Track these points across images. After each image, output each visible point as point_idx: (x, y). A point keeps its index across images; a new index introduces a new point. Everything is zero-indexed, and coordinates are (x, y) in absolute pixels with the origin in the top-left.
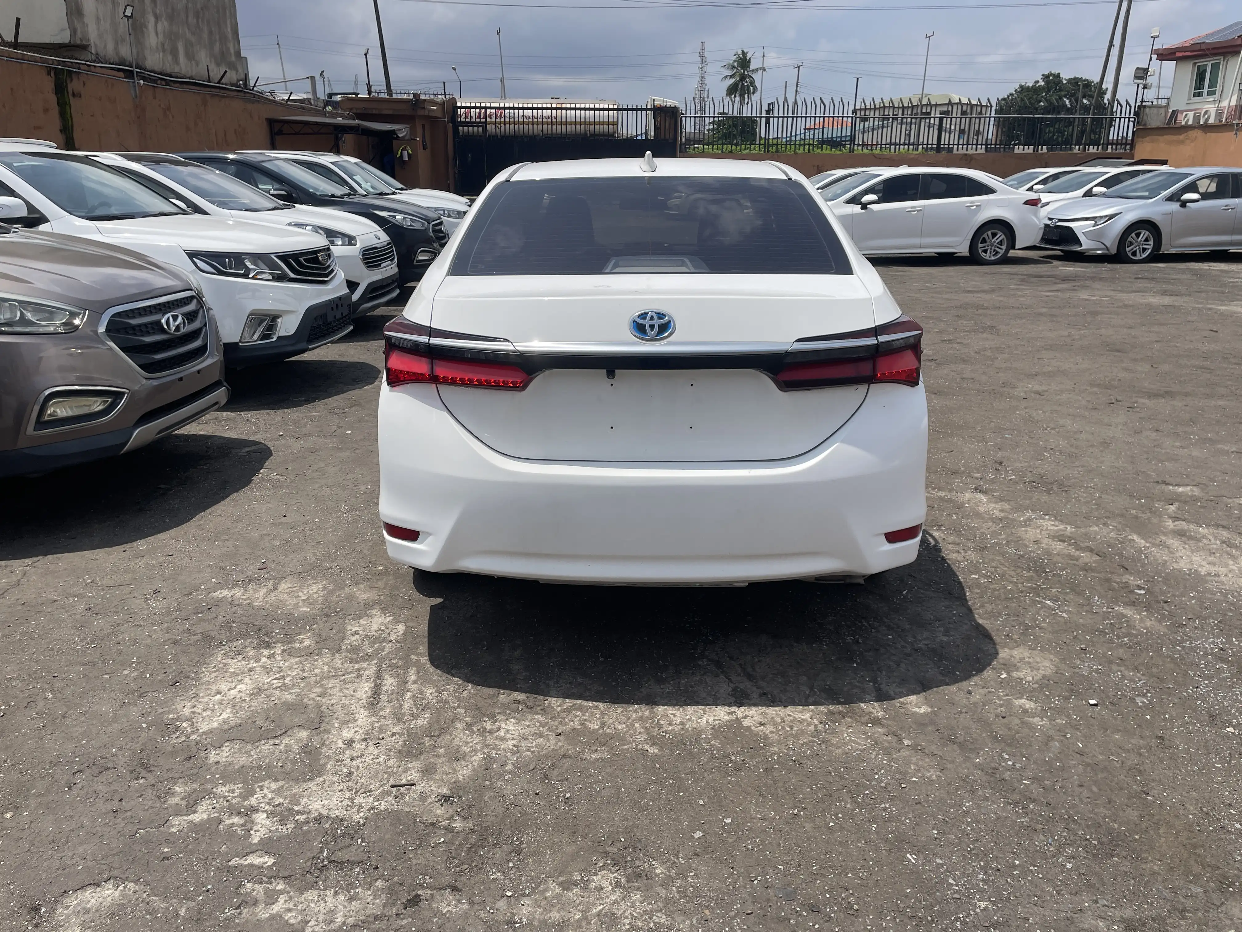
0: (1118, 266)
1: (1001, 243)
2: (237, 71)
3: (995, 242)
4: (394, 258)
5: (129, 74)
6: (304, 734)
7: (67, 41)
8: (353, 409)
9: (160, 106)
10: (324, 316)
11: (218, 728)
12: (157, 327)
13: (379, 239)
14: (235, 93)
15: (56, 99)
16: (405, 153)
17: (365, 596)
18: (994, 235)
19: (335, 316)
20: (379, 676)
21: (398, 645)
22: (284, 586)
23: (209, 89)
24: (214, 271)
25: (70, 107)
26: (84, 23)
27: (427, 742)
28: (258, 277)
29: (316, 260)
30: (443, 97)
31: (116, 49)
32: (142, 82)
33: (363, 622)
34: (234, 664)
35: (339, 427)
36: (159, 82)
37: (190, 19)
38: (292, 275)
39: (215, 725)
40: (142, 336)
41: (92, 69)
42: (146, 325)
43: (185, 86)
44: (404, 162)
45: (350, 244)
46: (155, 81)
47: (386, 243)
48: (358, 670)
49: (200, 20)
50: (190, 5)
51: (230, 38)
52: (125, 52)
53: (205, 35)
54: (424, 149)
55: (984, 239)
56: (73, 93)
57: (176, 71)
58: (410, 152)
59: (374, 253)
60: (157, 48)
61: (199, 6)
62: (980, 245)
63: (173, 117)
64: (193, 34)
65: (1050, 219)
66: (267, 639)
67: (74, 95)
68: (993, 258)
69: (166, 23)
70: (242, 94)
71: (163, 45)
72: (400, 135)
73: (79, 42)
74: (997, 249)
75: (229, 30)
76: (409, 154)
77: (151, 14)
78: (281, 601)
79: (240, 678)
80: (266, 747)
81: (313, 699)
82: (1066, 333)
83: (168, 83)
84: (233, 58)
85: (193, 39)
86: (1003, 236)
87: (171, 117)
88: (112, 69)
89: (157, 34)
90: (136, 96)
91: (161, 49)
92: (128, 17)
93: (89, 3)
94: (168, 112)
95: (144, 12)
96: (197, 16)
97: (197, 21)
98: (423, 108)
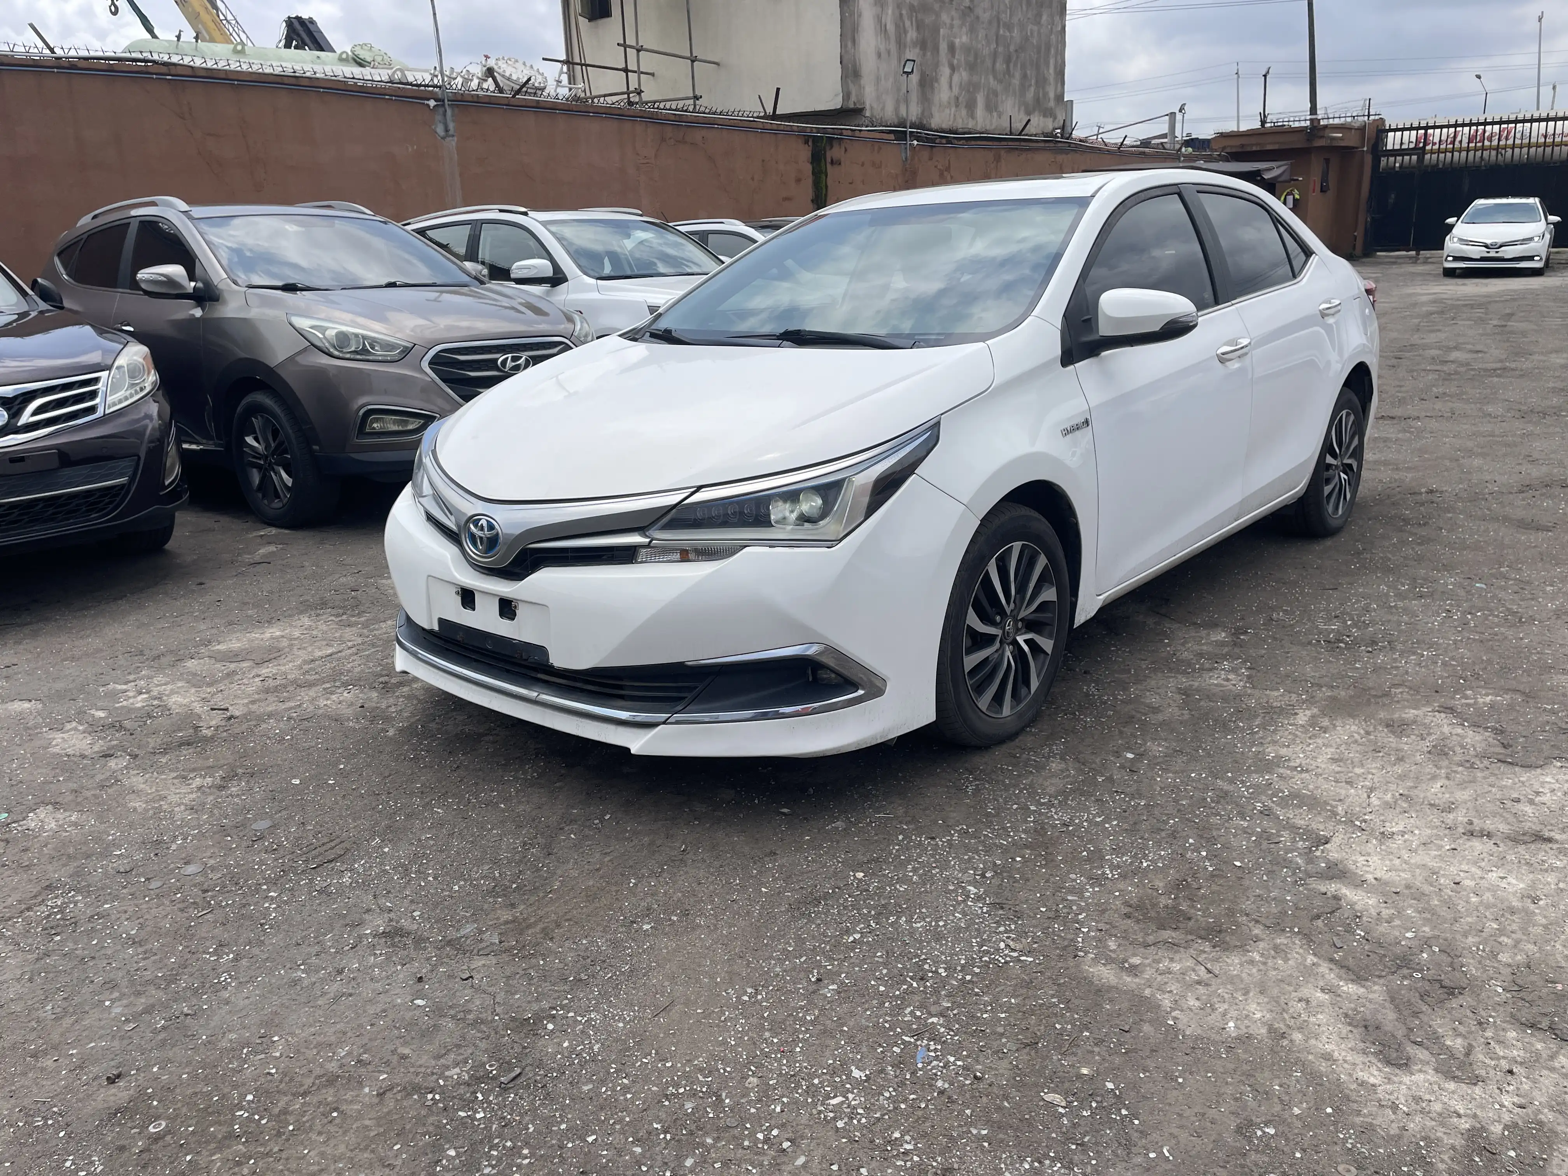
2: (1055, 118)
5: (901, 136)
7: (839, 107)
9: (936, 166)
14: (1042, 145)
15: (811, 168)
23: (1005, 143)
25: (826, 177)
26: (860, 86)
31: (897, 109)
32: (915, 142)
36: (938, 141)
37: (998, 65)
41: (857, 134)
43: (973, 143)
46: (933, 141)
49: (1011, 65)
50: (1001, 49)
51: (1052, 80)
52: (913, 112)
53: (1016, 81)
54: (1323, 190)
56: (832, 160)
57: (970, 127)
58: (1297, 197)
60: (949, 103)
61: (1012, 48)
64: (1000, 81)
67: (832, 163)
69: (965, 75)
70: (1052, 145)
71: (957, 99)
72: (1266, 177)
73: (852, 106)
75: (1051, 71)
77: (947, 65)
83: (949, 140)
84: (1052, 104)
85: (999, 88)
87: (949, 177)
88: (882, 132)
89: (951, 87)
90: (906, 158)
91: (953, 102)
92: (908, 73)
93: (868, 63)
94: (945, 173)
95: (937, 65)
96: (1008, 60)
97: (1008, 66)
98: (1323, 137)
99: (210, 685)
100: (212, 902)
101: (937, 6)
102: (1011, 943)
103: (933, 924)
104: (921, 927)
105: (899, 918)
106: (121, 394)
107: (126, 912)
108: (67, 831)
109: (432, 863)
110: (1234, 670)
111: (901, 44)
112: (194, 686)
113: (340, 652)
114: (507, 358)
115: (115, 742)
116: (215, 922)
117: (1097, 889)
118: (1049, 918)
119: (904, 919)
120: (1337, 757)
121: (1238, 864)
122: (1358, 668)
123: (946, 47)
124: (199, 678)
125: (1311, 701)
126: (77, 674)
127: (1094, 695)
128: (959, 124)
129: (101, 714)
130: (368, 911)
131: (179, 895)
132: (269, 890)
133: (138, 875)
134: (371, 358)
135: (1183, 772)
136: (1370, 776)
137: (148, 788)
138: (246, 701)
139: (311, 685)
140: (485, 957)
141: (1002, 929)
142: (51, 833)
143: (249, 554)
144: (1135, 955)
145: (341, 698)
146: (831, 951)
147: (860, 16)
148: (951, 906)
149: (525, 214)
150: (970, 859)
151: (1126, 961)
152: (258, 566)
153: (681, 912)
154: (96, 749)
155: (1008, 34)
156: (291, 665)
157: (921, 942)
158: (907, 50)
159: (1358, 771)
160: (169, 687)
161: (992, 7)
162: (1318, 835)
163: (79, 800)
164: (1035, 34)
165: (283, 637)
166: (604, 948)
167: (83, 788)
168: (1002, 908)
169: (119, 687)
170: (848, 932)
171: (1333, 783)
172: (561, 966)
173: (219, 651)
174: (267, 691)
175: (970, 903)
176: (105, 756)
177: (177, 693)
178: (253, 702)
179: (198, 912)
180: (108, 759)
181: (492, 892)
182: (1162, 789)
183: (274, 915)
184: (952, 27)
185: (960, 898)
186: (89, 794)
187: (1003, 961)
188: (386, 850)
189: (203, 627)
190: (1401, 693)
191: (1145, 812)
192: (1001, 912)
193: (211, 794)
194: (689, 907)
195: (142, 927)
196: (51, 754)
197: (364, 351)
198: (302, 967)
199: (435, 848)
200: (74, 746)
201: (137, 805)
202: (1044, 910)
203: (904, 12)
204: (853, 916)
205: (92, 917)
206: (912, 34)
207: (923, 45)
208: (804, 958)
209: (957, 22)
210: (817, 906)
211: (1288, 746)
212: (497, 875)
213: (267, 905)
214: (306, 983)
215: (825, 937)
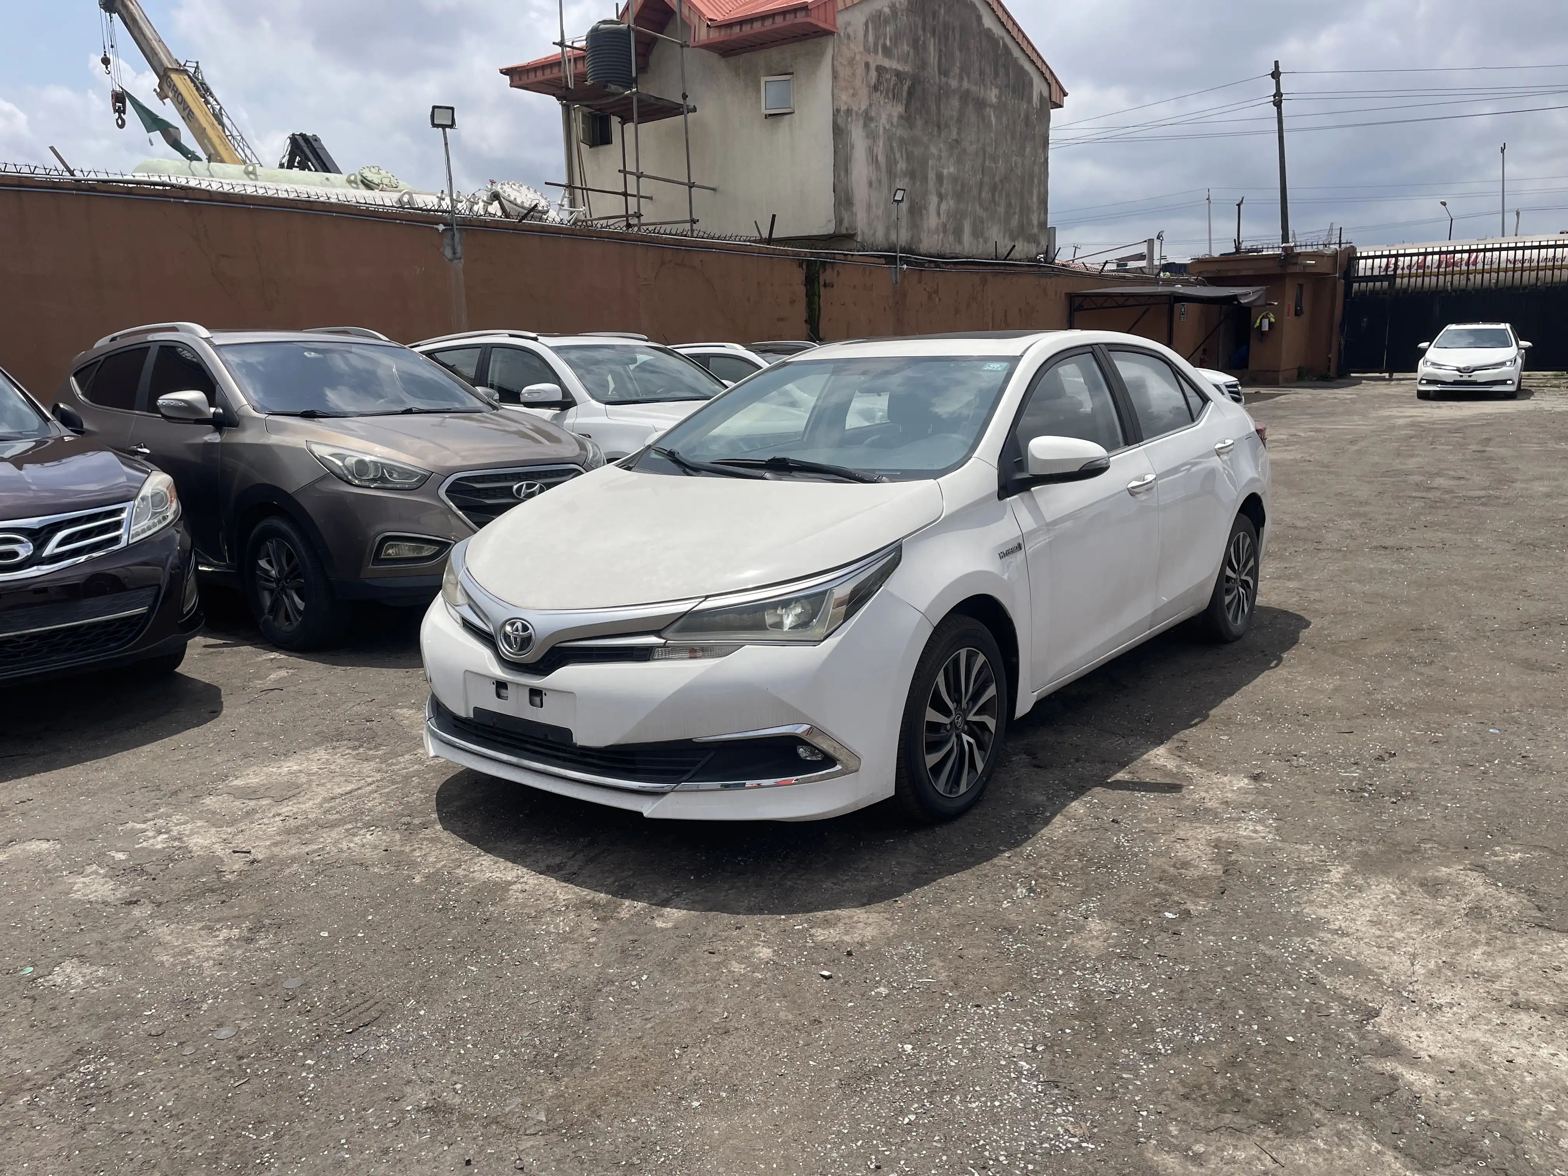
2: (1038, 244)
5: (892, 260)
7: (832, 232)
9: (925, 289)
14: (1027, 269)
15: (805, 291)
16: (1266, 321)
23: (991, 268)
25: (820, 298)
26: (852, 212)
30: (1337, 247)
31: (887, 235)
32: (905, 266)
36: (926, 265)
37: (984, 195)
41: (849, 257)
43: (959, 266)
44: (1263, 334)
46: (922, 265)
49: (997, 194)
50: (986, 179)
51: (1035, 208)
52: (903, 237)
53: (1001, 209)
54: (1297, 314)
56: (825, 283)
57: (957, 251)
58: (1273, 320)
60: (937, 229)
61: (997, 179)
63: (940, 300)
64: (986, 209)
67: (825, 285)
69: (951, 202)
70: (1036, 269)
71: (945, 225)
73: (844, 232)
75: (1035, 199)
76: (1270, 323)
77: (935, 193)
83: (937, 264)
84: (1036, 230)
85: (984, 215)
87: (937, 299)
88: (871, 256)
89: (939, 214)
90: (896, 281)
91: (941, 230)
92: (898, 202)
93: (860, 192)
94: (934, 296)
95: (925, 194)
96: (994, 189)
97: (993, 195)
98: (1296, 264)
99: (230, 824)
100: (248, 1070)
101: (925, 139)
102: (1070, 1128)
103: (989, 1104)
104: (977, 1107)
105: (953, 1096)
106: (145, 523)
107: (160, 1081)
108: (95, 988)
109: (470, 1028)
110: (1261, 821)
111: (891, 175)
112: (214, 825)
113: (359, 789)
114: (522, 486)
115: (137, 888)
116: (253, 1093)
117: (1151, 1066)
118: (1107, 1099)
119: (958, 1098)
120: (1375, 919)
121: (1291, 1039)
122: (1384, 821)
123: (934, 177)
124: (218, 817)
125: (1342, 857)
126: (94, 811)
127: (1125, 847)
128: (947, 250)
129: (121, 856)
130: (409, 1082)
131: (214, 1062)
132: (305, 1058)
133: (170, 1039)
134: (389, 486)
135: (1223, 934)
136: (1411, 941)
137: (174, 940)
138: (268, 843)
139: (333, 825)
140: (532, 1137)
141: (1059, 1110)
142: (78, 990)
143: (260, 679)
144: (1197, 1141)
145: (364, 840)
146: (887, 1134)
147: (852, 147)
148: (1005, 1083)
149: (535, 339)
150: (1019, 1030)
151: (1190, 1149)
152: (271, 693)
153: (729, 1087)
154: (119, 896)
155: (993, 165)
156: (311, 803)
157: (978, 1124)
158: (898, 180)
159: (1399, 935)
160: (189, 826)
161: (978, 140)
162: (1367, 1007)
163: (105, 952)
164: (1019, 165)
165: (300, 771)
166: (654, 1128)
167: (108, 939)
168: (1057, 1087)
169: (138, 826)
170: (902, 1112)
171: (1375, 948)
172: (612, 1148)
173: (238, 788)
174: (288, 832)
175: (1023, 1081)
176: (130, 903)
177: (198, 833)
178: (275, 844)
179: (235, 1082)
180: (131, 906)
181: (534, 1063)
182: (1205, 953)
183: (312, 1085)
184: (940, 157)
185: (1013, 1075)
186: (114, 946)
187: (1064, 1147)
188: (422, 1012)
189: (219, 760)
190: (1431, 848)
191: (1191, 980)
192: (1056, 1091)
193: (238, 947)
194: (737, 1082)
195: (178, 1097)
196: (72, 900)
197: (383, 479)
198: (346, 1146)
199: (472, 1011)
200: (96, 891)
201: (165, 958)
202: (1100, 1089)
203: (894, 145)
204: (906, 1094)
205: (126, 1086)
206: (902, 165)
207: (912, 174)
208: (861, 1142)
209: (944, 154)
210: (868, 1082)
211: (1326, 907)
212: (538, 1042)
213: (304, 1074)
214: (351, 1164)
215: (879, 1117)
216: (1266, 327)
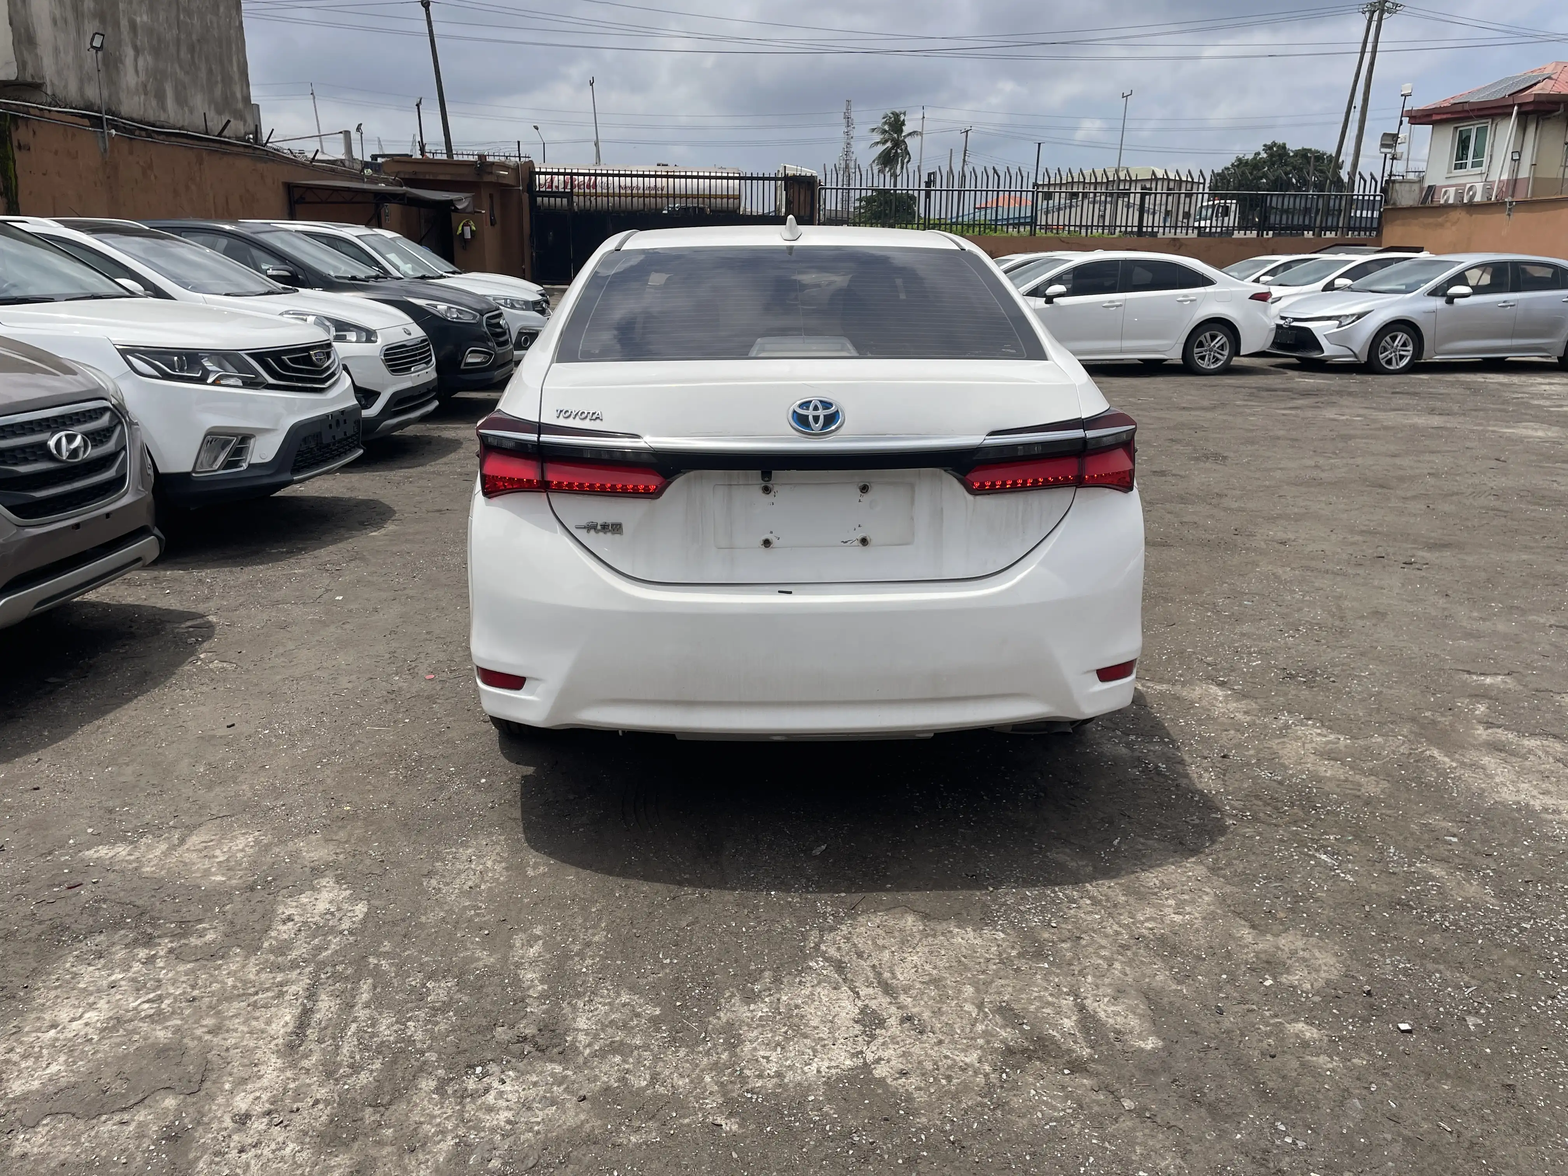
0: (1369, 378)
1: (1222, 347)
2: (245, 122)
3: (1214, 346)
4: (431, 360)
5: (97, 122)
6: (170, 1102)
7: (13, 78)
8: (352, 564)
9: (138, 163)
10: (318, 436)
11: (38, 1091)
12: (41, 451)
13: (410, 334)
14: (242, 150)
16: (467, 229)
17: (315, 855)
18: (1213, 338)
19: (334, 437)
20: (312, 994)
21: (352, 939)
22: (195, 840)
23: (206, 144)
24: (156, 373)
25: (14, 162)
26: (36, 55)
27: (369, 1116)
28: (222, 382)
29: (308, 360)
30: (517, 159)
31: (81, 89)
32: (113, 132)
33: (304, 899)
34: (89, 975)
35: (327, 591)
36: (137, 133)
37: (182, 54)
38: (271, 381)
39: (36, 1084)
40: (15, 464)
41: (46, 114)
42: (22, 448)
43: (173, 139)
44: (466, 241)
45: (369, 340)
46: (133, 132)
47: (419, 340)
48: (281, 984)
49: (196, 56)
50: (183, 36)
51: (237, 81)
52: (92, 93)
53: (203, 74)
54: (492, 224)
55: (1201, 342)
56: (18, 143)
57: (162, 119)
58: (474, 228)
59: (402, 352)
60: (137, 89)
61: (194, 37)
62: (1196, 350)
63: (156, 177)
64: (187, 73)
65: (1283, 318)
66: (149, 931)
67: (20, 147)
68: (1212, 367)
69: (149, 59)
70: (251, 151)
71: (145, 86)
72: (459, 207)
73: (29, 80)
74: (1216, 355)
75: (235, 69)
76: (472, 231)
77: (130, 45)
78: (185, 864)
79: (91, 999)
80: (107, 1127)
81: (200, 1039)
82: (1311, 463)
83: (149, 134)
84: (240, 105)
85: (186, 80)
86: (1225, 339)
87: (153, 177)
88: (72, 114)
89: (137, 71)
90: (105, 150)
91: (141, 90)
92: (97, 49)
93: (43, 29)
94: (149, 172)
95: (120, 43)
96: (192, 49)
97: (193, 57)
98: (491, 173)
123: (127, 24)
128: (153, 116)
155: (189, 21)
164: (215, 25)
207: (101, 16)
216: (468, 235)
